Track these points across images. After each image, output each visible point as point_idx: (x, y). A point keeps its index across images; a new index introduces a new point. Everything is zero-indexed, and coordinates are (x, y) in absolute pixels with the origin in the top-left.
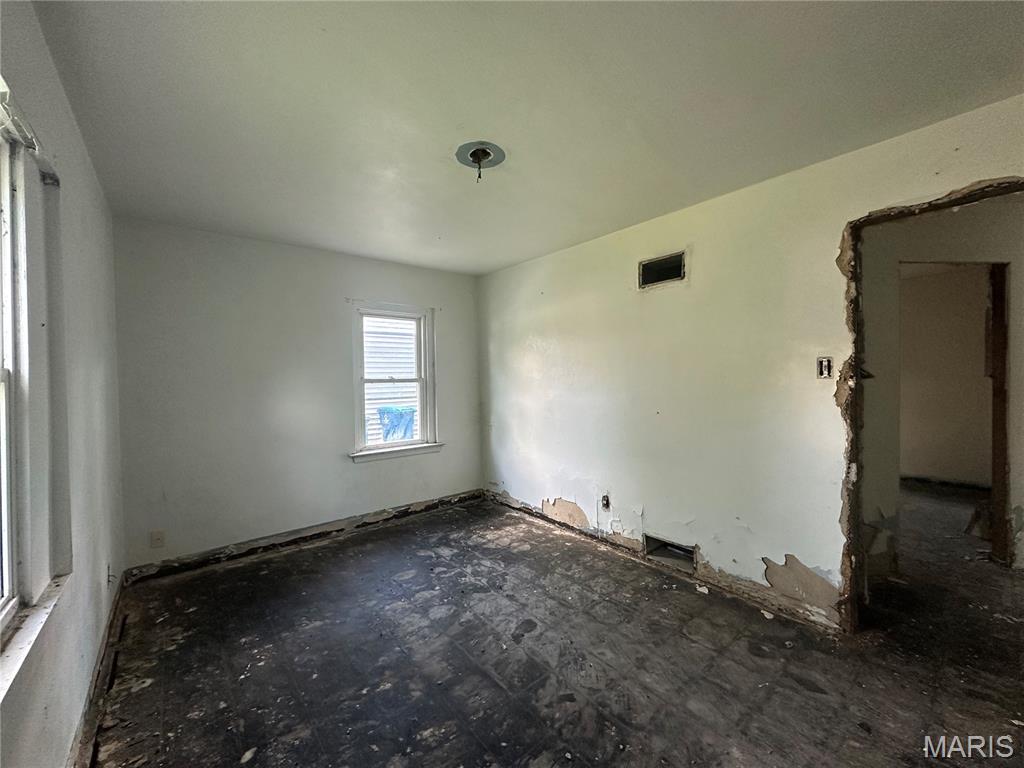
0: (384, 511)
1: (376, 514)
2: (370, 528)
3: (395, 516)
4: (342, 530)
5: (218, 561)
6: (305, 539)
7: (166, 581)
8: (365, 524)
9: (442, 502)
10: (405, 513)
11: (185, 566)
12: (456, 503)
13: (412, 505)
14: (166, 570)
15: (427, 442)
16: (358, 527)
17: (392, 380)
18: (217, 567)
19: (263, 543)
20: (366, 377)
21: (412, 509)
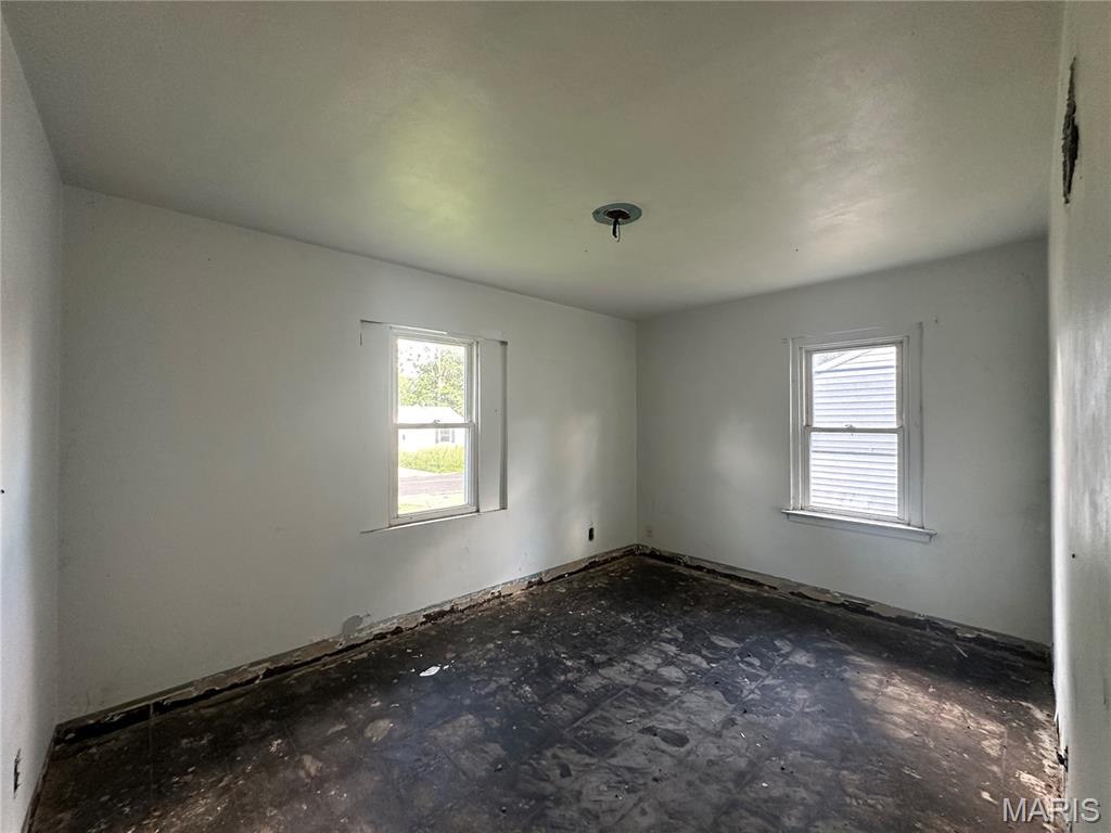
0: (828, 592)
1: (816, 589)
2: (806, 603)
3: (842, 605)
4: (775, 588)
5: (679, 563)
6: (738, 579)
7: (652, 561)
8: (800, 595)
9: (931, 624)
10: (860, 608)
11: (661, 557)
12: (965, 639)
13: (873, 603)
14: (653, 554)
15: (909, 525)
16: (792, 593)
17: (851, 430)
18: (677, 568)
19: (708, 566)
20: (815, 425)
21: (872, 608)
